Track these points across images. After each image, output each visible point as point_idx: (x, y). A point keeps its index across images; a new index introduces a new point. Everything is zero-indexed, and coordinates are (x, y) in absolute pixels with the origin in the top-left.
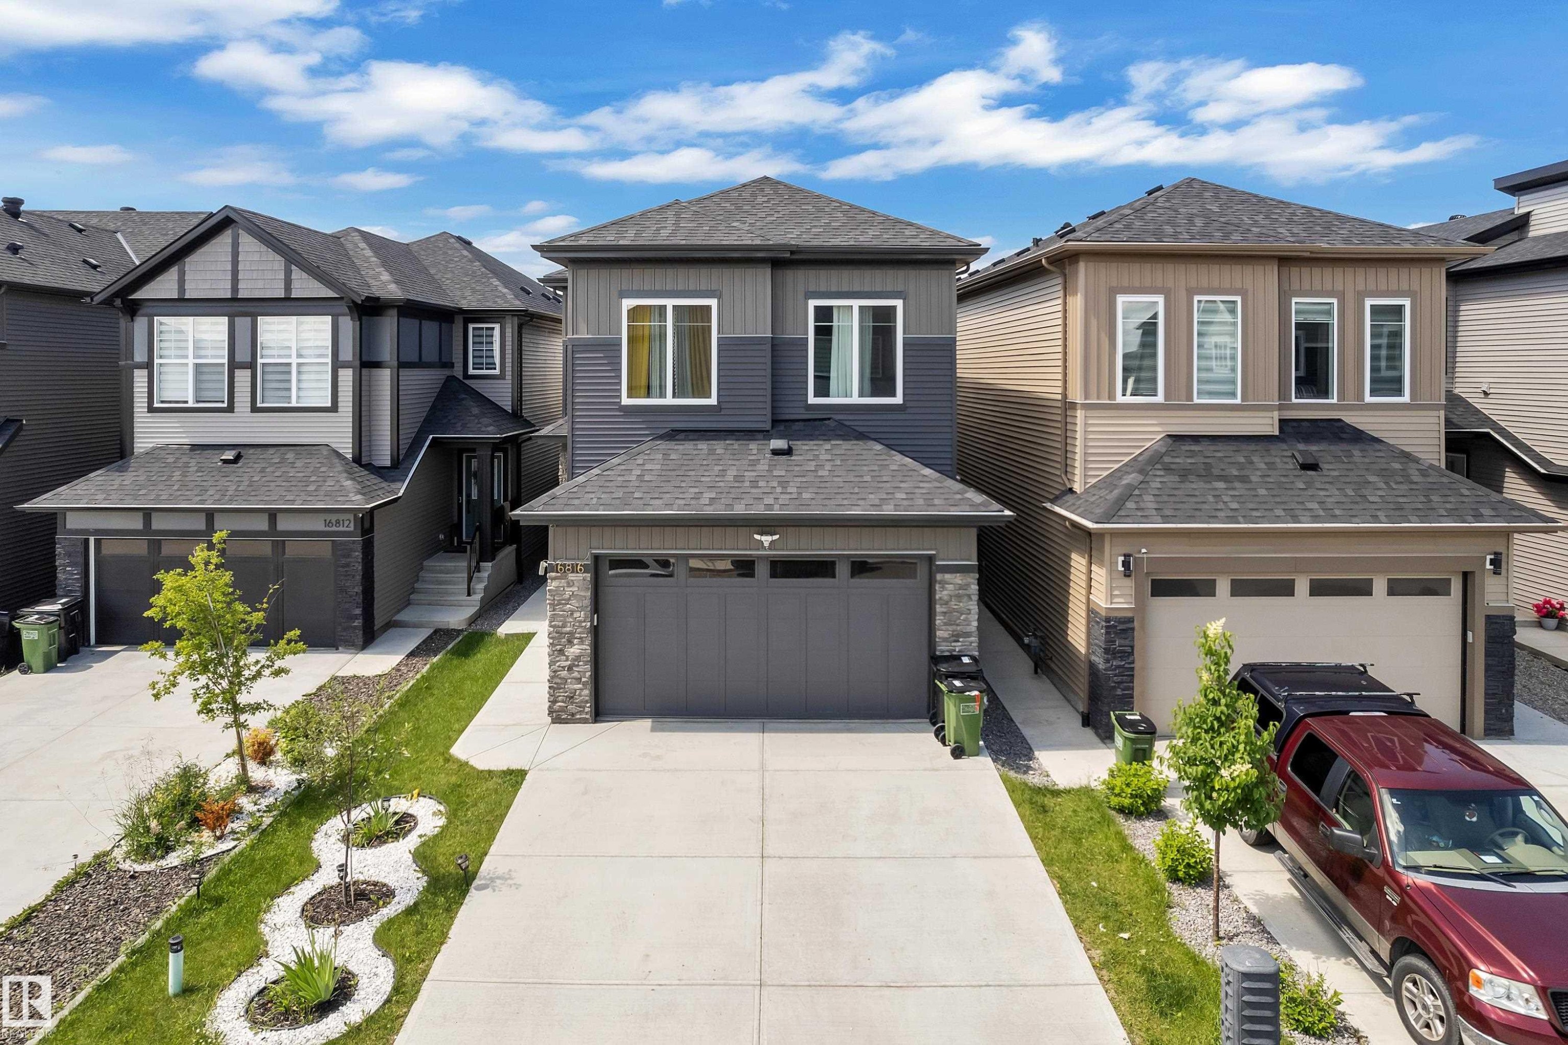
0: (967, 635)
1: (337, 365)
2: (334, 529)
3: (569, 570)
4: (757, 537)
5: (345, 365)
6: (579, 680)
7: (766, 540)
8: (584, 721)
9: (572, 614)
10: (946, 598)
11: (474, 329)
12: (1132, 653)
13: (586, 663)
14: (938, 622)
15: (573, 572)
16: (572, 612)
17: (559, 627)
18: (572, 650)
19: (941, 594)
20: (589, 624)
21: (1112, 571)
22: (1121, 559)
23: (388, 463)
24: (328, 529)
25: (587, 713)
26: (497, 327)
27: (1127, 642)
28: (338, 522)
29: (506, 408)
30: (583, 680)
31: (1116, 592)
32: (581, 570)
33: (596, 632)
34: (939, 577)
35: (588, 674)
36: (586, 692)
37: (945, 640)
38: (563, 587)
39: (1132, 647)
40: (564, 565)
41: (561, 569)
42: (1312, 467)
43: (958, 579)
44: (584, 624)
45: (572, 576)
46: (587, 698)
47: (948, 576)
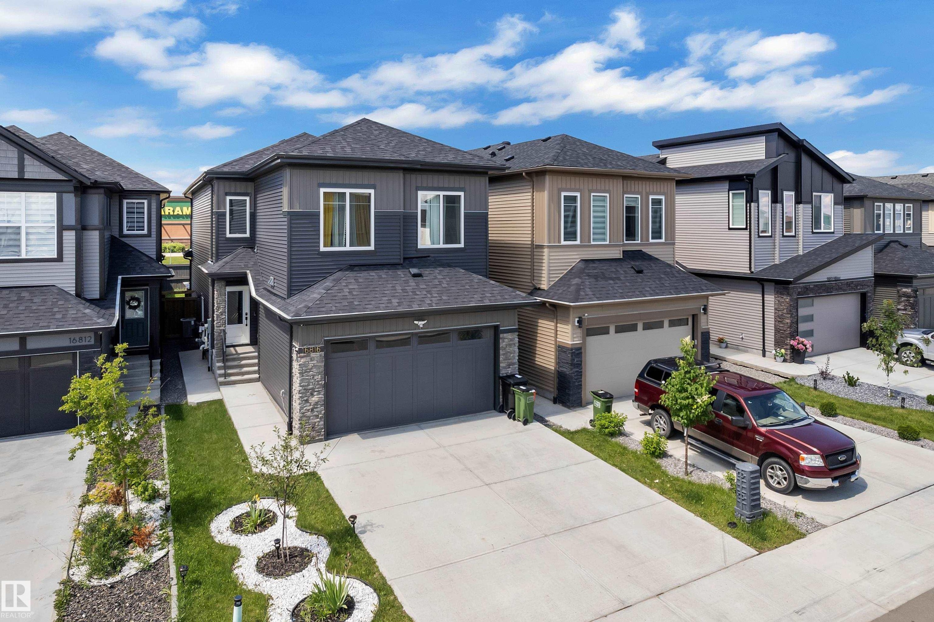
0: (513, 364)
1: (62, 228)
2: (78, 344)
3: (311, 351)
4: (416, 322)
5: (69, 228)
6: (317, 416)
7: (421, 323)
8: (320, 440)
9: (313, 377)
10: (504, 346)
11: (127, 203)
12: (581, 364)
13: (321, 405)
14: (501, 359)
15: (314, 352)
16: (314, 376)
17: (306, 386)
18: (313, 399)
19: (502, 344)
20: (323, 382)
21: (573, 325)
22: (577, 319)
23: (97, 296)
24: (72, 344)
25: (322, 436)
26: (146, 202)
27: (580, 359)
28: (81, 339)
29: (152, 256)
30: (320, 416)
31: (575, 336)
32: (319, 350)
33: (327, 387)
34: (501, 336)
35: (323, 412)
36: (322, 423)
37: (504, 368)
38: (308, 362)
39: (581, 361)
40: (309, 349)
41: (307, 351)
42: (640, 272)
43: (509, 336)
44: (320, 383)
45: (313, 355)
46: (322, 426)
47: (505, 335)
